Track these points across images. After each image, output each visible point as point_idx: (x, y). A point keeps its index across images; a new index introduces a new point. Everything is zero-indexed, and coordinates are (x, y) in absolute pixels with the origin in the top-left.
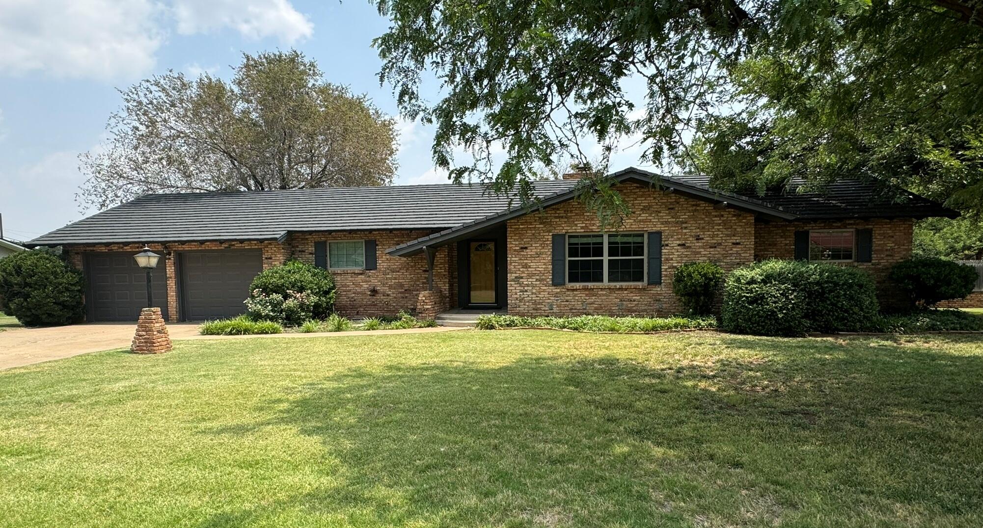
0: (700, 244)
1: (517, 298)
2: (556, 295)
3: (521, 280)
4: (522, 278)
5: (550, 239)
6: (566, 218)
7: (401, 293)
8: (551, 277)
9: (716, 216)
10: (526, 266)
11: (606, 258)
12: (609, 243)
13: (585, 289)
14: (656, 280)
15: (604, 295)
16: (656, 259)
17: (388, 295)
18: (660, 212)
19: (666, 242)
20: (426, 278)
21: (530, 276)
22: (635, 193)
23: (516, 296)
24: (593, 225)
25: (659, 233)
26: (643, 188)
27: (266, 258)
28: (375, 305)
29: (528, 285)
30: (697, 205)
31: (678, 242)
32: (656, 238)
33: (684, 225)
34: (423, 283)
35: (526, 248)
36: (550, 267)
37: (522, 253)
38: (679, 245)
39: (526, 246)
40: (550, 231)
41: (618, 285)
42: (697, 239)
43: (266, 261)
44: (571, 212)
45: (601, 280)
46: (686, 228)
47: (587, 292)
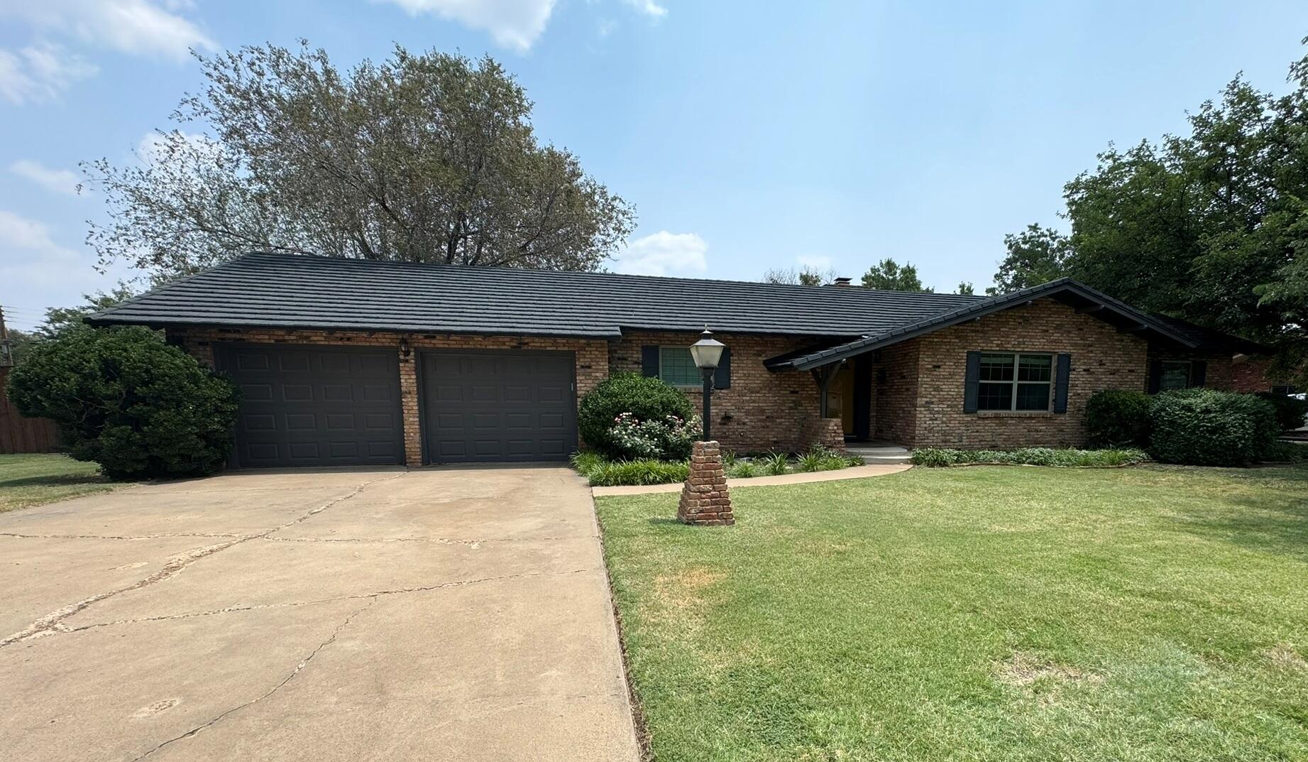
0: (1102, 370)
1: (926, 428)
2: (967, 424)
3: (932, 406)
4: (932, 403)
5: (965, 358)
6: (982, 332)
7: (760, 421)
8: (962, 403)
9: (1117, 340)
10: (938, 389)
11: (1015, 382)
12: (1020, 365)
13: (996, 417)
14: (1061, 409)
15: (1013, 425)
16: (1063, 385)
17: (744, 424)
18: (1070, 332)
19: (1074, 367)
20: (794, 402)
21: (941, 401)
22: (1049, 309)
23: (925, 425)
24: (1009, 343)
25: (1068, 356)
26: (1056, 303)
27: (582, 367)
28: (727, 437)
29: (938, 412)
30: (1102, 327)
31: (1083, 367)
32: (1065, 360)
33: (1091, 349)
34: (790, 408)
35: (939, 367)
36: (963, 390)
37: (935, 373)
38: (1085, 370)
39: (939, 364)
40: (964, 348)
41: (1028, 413)
42: (1100, 365)
43: (582, 370)
44: (988, 326)
45: (1009, 408)
46: (1091, 352)
47: (997, 421)
